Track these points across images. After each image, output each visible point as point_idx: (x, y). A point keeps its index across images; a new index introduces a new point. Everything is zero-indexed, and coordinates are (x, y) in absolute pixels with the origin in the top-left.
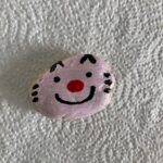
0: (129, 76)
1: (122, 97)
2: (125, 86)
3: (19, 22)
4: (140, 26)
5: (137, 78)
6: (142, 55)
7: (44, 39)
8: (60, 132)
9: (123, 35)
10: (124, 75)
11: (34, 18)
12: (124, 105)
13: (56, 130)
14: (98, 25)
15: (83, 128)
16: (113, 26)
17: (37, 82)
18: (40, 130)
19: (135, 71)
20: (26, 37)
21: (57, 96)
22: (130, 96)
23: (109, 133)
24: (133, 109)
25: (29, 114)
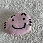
0: (37, 22)
1: (35, 29)
2: (35, 25)
3: (2, 3)
4: (39, 7)
5: (39, 23)
6: (40, 16)
7: (10, 9)
8: (13, 40)
9: (34, 9)
10: (35, 21)
11: (7, 2)
12: (35, 32)
13: (12, 40)
14: (26, 6)
15: (22, 39)
16: (31, 6)
17: (6, 21)
18: (6, 39)
19: (38, 20)
20: (4, 8)
21: (13, 26)
22: (37, 29)
23: (30, 41)
24: (38, 33)
25: (3, 33)
